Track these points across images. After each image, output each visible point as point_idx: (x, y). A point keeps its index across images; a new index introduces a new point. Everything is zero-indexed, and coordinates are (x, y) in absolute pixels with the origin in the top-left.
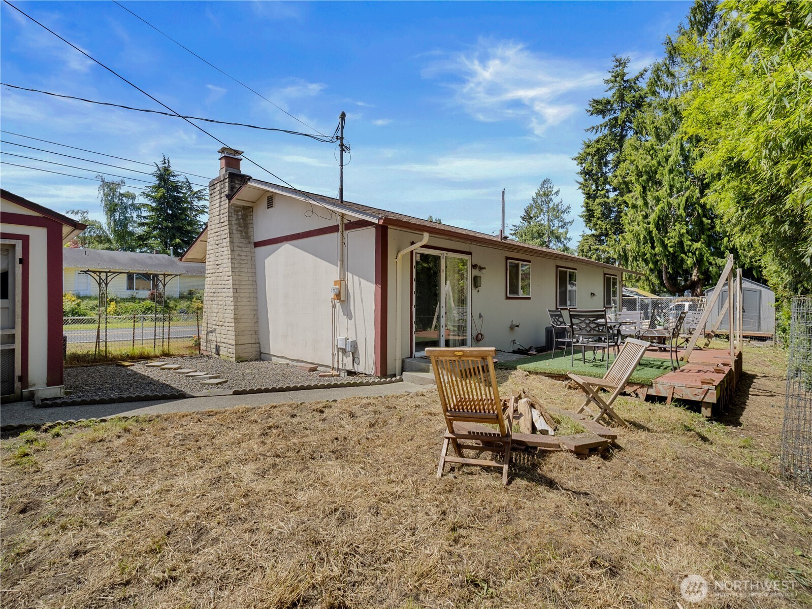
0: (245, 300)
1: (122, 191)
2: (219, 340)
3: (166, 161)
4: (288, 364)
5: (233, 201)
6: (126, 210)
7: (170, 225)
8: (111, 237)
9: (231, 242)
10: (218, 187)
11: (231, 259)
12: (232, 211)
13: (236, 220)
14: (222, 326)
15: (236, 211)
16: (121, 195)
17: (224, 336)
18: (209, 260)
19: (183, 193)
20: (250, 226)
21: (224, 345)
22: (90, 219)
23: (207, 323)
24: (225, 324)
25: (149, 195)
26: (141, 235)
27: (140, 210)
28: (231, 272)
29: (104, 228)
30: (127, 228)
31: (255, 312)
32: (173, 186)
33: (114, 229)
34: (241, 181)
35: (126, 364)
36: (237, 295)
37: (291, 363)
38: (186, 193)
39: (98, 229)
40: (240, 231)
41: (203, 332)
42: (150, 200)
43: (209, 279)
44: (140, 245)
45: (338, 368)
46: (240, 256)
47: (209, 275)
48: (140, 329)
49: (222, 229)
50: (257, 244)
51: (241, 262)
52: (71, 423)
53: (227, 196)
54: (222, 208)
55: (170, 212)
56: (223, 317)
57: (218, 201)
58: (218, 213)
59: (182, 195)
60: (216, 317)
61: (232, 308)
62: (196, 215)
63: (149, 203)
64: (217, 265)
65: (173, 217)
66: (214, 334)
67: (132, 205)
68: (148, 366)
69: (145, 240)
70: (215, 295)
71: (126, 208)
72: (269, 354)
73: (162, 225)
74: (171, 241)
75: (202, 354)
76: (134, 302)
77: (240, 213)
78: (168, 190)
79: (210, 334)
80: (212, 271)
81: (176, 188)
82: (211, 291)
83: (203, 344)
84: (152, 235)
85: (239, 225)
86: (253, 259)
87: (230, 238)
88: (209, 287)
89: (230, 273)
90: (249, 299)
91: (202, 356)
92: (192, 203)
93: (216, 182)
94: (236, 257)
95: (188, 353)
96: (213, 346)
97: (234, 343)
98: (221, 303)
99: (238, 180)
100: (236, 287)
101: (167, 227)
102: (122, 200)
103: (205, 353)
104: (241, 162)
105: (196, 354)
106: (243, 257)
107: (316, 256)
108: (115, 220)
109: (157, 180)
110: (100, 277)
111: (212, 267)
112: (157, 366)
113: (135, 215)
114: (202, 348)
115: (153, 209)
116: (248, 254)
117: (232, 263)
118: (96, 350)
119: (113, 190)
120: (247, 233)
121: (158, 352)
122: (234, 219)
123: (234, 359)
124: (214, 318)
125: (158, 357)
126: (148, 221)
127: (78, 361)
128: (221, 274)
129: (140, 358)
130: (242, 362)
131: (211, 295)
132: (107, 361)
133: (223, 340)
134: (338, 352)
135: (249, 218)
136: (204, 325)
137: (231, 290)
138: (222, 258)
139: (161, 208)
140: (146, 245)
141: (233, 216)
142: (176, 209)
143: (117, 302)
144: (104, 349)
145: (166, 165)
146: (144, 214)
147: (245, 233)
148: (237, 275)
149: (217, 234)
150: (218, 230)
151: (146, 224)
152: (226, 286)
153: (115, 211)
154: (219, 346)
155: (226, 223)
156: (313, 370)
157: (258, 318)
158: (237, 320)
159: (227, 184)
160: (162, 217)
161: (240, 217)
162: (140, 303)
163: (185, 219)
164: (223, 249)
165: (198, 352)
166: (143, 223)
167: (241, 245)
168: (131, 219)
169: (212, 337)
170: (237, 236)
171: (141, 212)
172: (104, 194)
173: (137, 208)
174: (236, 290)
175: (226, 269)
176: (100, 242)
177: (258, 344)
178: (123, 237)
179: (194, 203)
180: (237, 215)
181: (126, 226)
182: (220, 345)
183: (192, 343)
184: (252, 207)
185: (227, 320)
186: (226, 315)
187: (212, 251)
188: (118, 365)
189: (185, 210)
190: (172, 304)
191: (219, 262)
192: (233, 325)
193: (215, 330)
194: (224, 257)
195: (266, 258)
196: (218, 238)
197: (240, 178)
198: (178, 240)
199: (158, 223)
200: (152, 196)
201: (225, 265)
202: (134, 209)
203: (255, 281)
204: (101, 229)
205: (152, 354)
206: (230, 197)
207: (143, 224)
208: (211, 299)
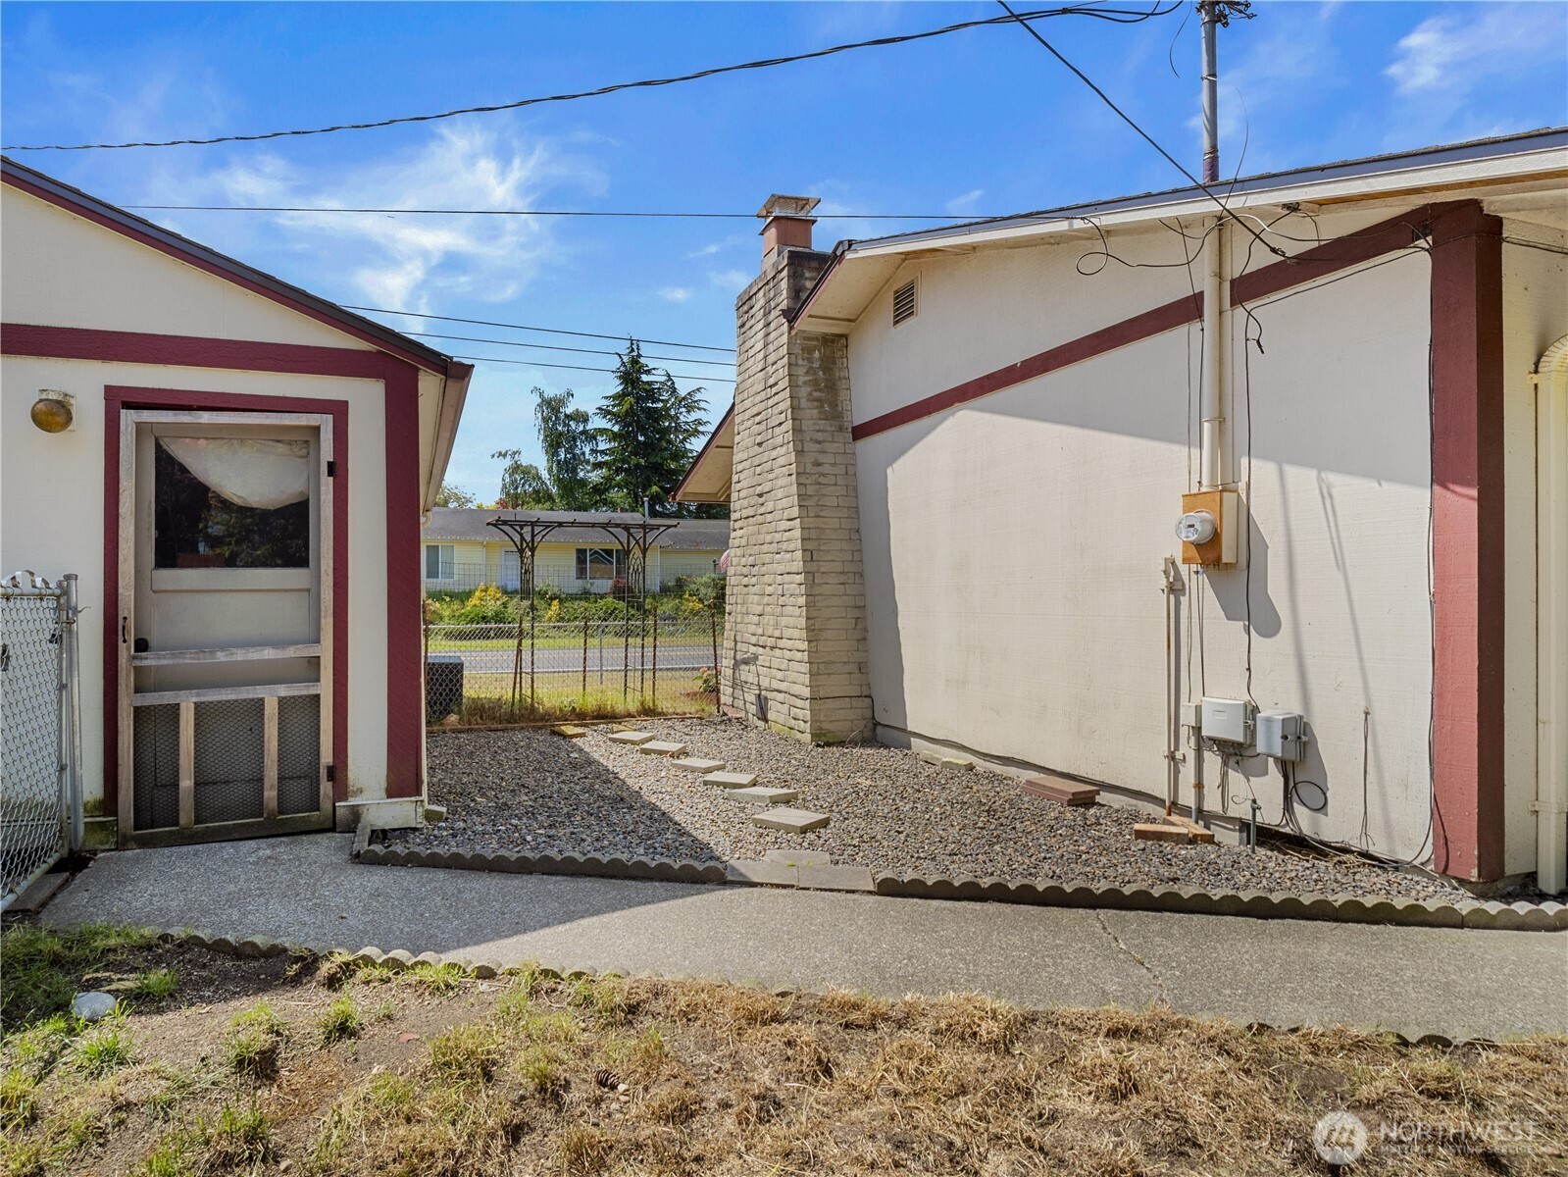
0: (833, 579)
1: (569, 410)
2: (765, 683)
3: (635, 347)
4: (971, 768)
5: (799, 325)
6: (575, 442)
7: (642, 461)
8: (554, 490)
9: (797, 430)
10: (760, 301)
11: (798, 473)
12: (797, 350)
13: (807, 373)
14: (772, 648)
15: (809, 351)
16: (567, 416)
17: (780, 675)
18: (738, 486)
19: (662, 401)
20: (843, 385)
21: (780, 697)
22: (524, 464)
23: (735, 641)
24: (781, 644)
25: (608, 412)
26: (597, 485)
27: (596, 439)
28: (796, 509)
29: (543, 477)
30: (577, 474)
31: (857, 613)
32: (646, 391)
33: (558, 477)
34: (818, 270)
35: (569, 730)
36: (813, 567)
37: (981, 765)
38: (667, 401)
39: (534, 479)
40: (817, 400)
41: (725, 662)
42: (610, 420)
43: (739, 533)
44: (596, 502)
45: (1200, 811)
46: (819, 464)
47: (738, 525)
48: (597, 651)
49: (771, 402)
50: (861, 432)
51: (822, 480)
52: (398, 966)
53: (785, 313)
54: (771, 348)
55: (641, 438)
56: (776, 626)
57: (761, 334)
58: (760, 366)
59: (660, 405)
60: (757, 625)
61: (802, 601)
62: (685, 439)
63: (608, 426)
64: (760, 495)
65: (647, 448)
66: (753, 668)
67: (584, 432)
68: (614, 740)
69: (603, 493)
70: (755, 570)
71: (574, 439)
72: (904, 731)
73: (629, 463)
74: (644, 491)
75: (725, 714)
76: (587, 599)
77: (817, 354)
78: (638, 399)
79: (743, 667)
80: (745, 513)
81: (651, 393)
82: (743, 561)
83: (726, 691)
84: (614, 483)
85: (815, 384)
86: (850, 472)
87: (793, 419)
88: (739, 552)
89: (795, 512)
90: (842, 578)
91: (727, 721)
92: (678, 418)
93: (755, 289)
94: (810, 468)
95: (693, 710)
96: (751, 698)
97: (806, 692)
98: (769, 590)
99: (811, 270)
100: (810, 546)
101: (638, 466)
102: (569, 425)
103: (732, 713)
104: (813, 227)
105: (710, 715)
106: (827, 469)
107: (1082, 426)
108: (559, 461)
109: (621, 384)
110: (521, 535)
111: (745, 503)
112: (633, 743)
113: (587, 450)
114: (723, 699)
115: (615, 436)
116: (839, 459)
117: (799, 484)
118: (514, 696)
119: (556, 411)
120: (834, 405)
121: (633, 706)
122: (801, 371)
123: (807, 738)
124: (752, 628)
125: (633, 717)
126: (607, 458)
127: (481, 717)
128: (769, 517)
129: (599, 717)
130: (829, 744)
131: (745, 571)
132: (535, 720)
133: (775, 685)
134: (1199, 751)
135: (839, 364)
136: (728, 644)
137: (799, 554)
138: (771, 476)
139: (628, 432)
140: (605, 502)
141: (800, 362)
142: (652, 432)
143: (561, 601)
144: (529, 694)
145: (635, 354)
146: (602, 446)
147: (830, 405)
148: (811, 514)
149: (758, 419)
150: (762, 406)
151: (605, 463)
152: (784, 546)
153: (559, 445)
154: (766, 698)
155: (784, 383)
156: (1083, 801)
157: (865, 630)
158: (813, 633)
159: (784, 285)
160: (629, 449)
161: (816, 365)
162: (596, 602)
163: (666, 449)
164: (774, 454)
165: (714, 709)
166: (601, 462)
167: (820, 436)
168: (582, 457)
169: (747, 674)
170: (810, 413)
171: (597, 443)
172: (543, 418)
173: (590, 437)
174: (809, 555)
175: (785, 503)
176: (538, 501)
177: (869, 700)
178: (572, 490)
179: (681, 417)
180: (810, 360)
181: (574, 471)
182: (769, 695)
183: (698, 686)
184: (845, 336)
185: (787, 633)
186: (784, 621)
187: (747, 464)
188: (554, 733)
189: (667, 430)
190: (648, 604)
191: (766, 487)
192: (805, 646)
193: (756, 658)
194: (777, 471)
195: (890, 464)
196: (763, 427)
197: (814, 264)
198: (655, 488)
199: (624, 461)
200: (613, 414)
201: (780, 493)
202: (586, 438)
203: (858, 531)
204: (540, 478)
205: (620, 708)
206: (791, 315)
207: (598, 466)
208: (745, 581)
